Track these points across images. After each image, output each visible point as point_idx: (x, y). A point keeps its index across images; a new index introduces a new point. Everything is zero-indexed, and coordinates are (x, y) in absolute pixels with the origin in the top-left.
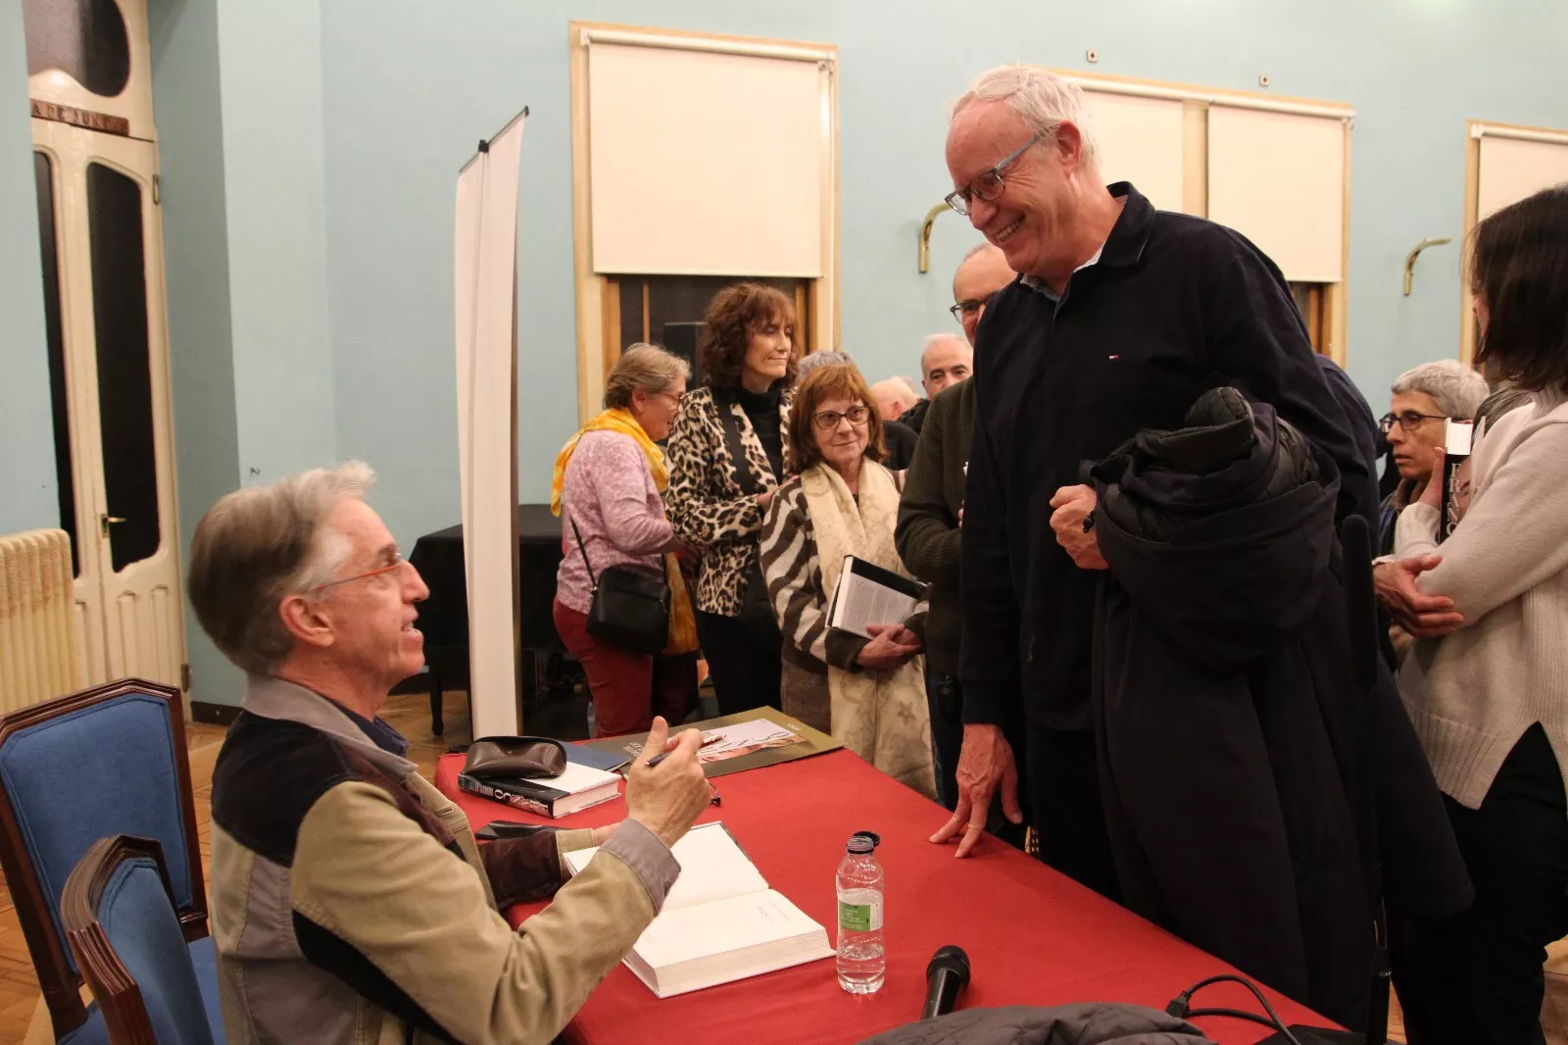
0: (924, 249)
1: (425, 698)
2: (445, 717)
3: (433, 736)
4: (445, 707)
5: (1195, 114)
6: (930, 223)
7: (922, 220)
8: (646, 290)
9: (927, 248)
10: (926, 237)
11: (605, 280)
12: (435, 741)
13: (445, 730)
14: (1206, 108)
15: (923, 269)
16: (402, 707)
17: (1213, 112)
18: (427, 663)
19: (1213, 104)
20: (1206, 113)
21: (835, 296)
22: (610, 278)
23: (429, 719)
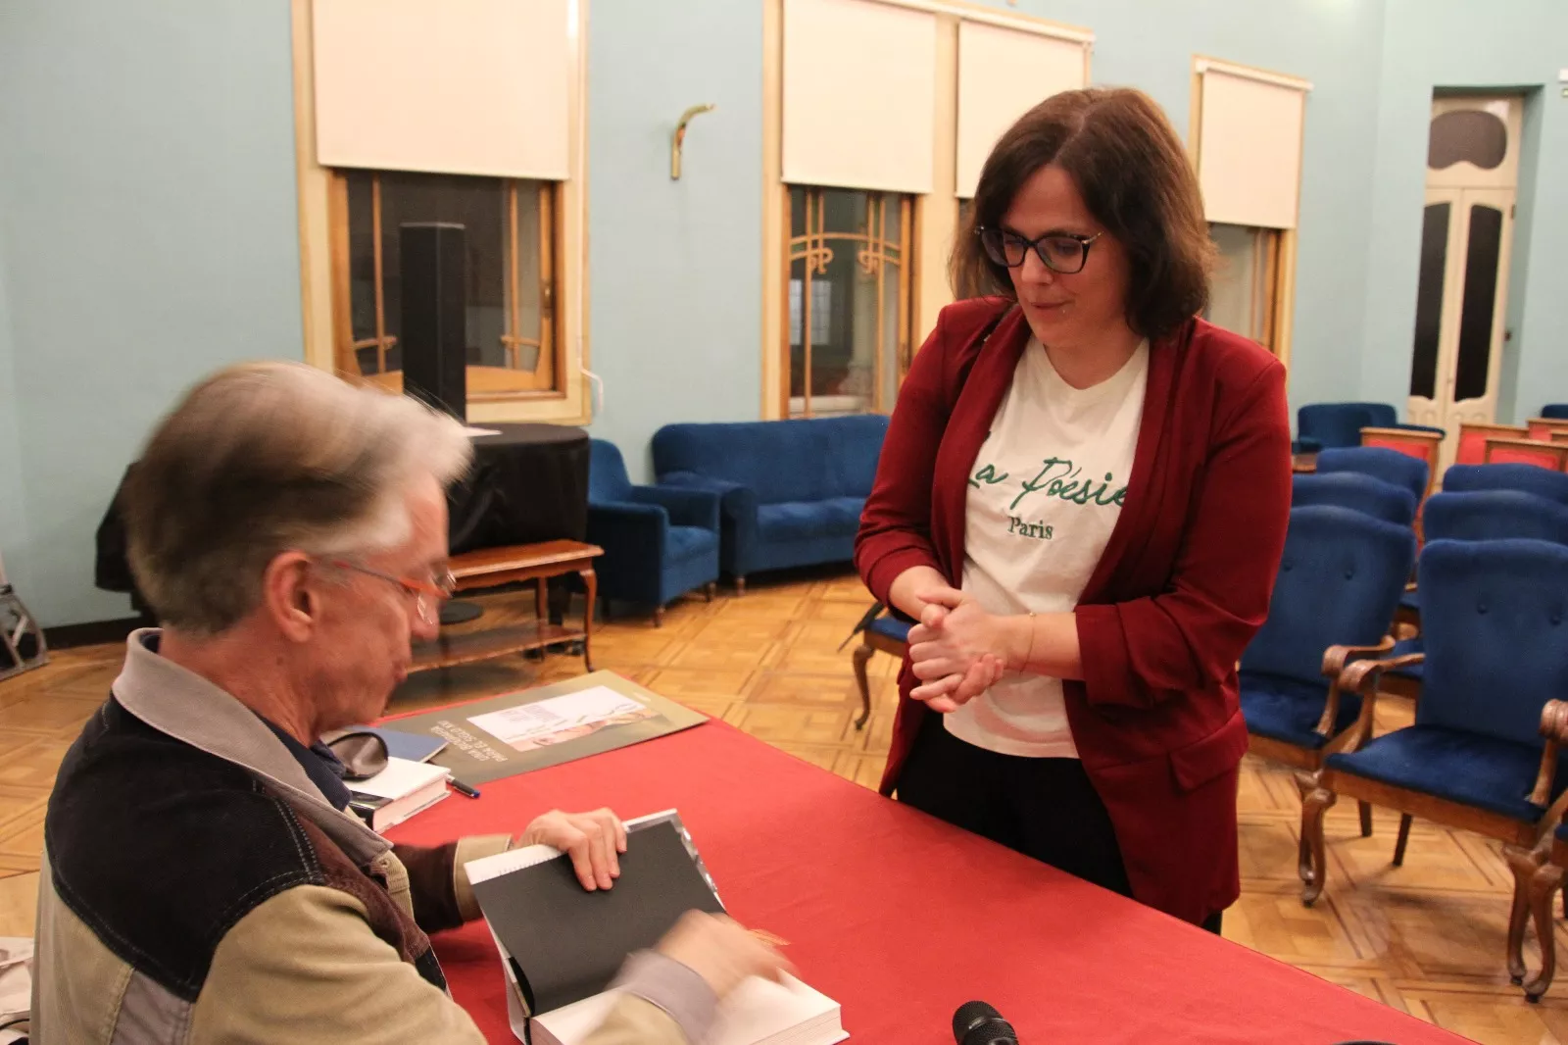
0: (676, 153)
5: (948, 28)
6: (683, 126)
7: (675, 123)
8: (376, 187)
9: (680, 153)
10: (679, 142)
11: (331, 174)
14: (957, 23)
15: (675, 175)
16: (104, 658)
17: (965, 28)
18: (134, 606)
19: (965, 19)
20: (957, 28)
21: (585, 201)
22: (337, 171)
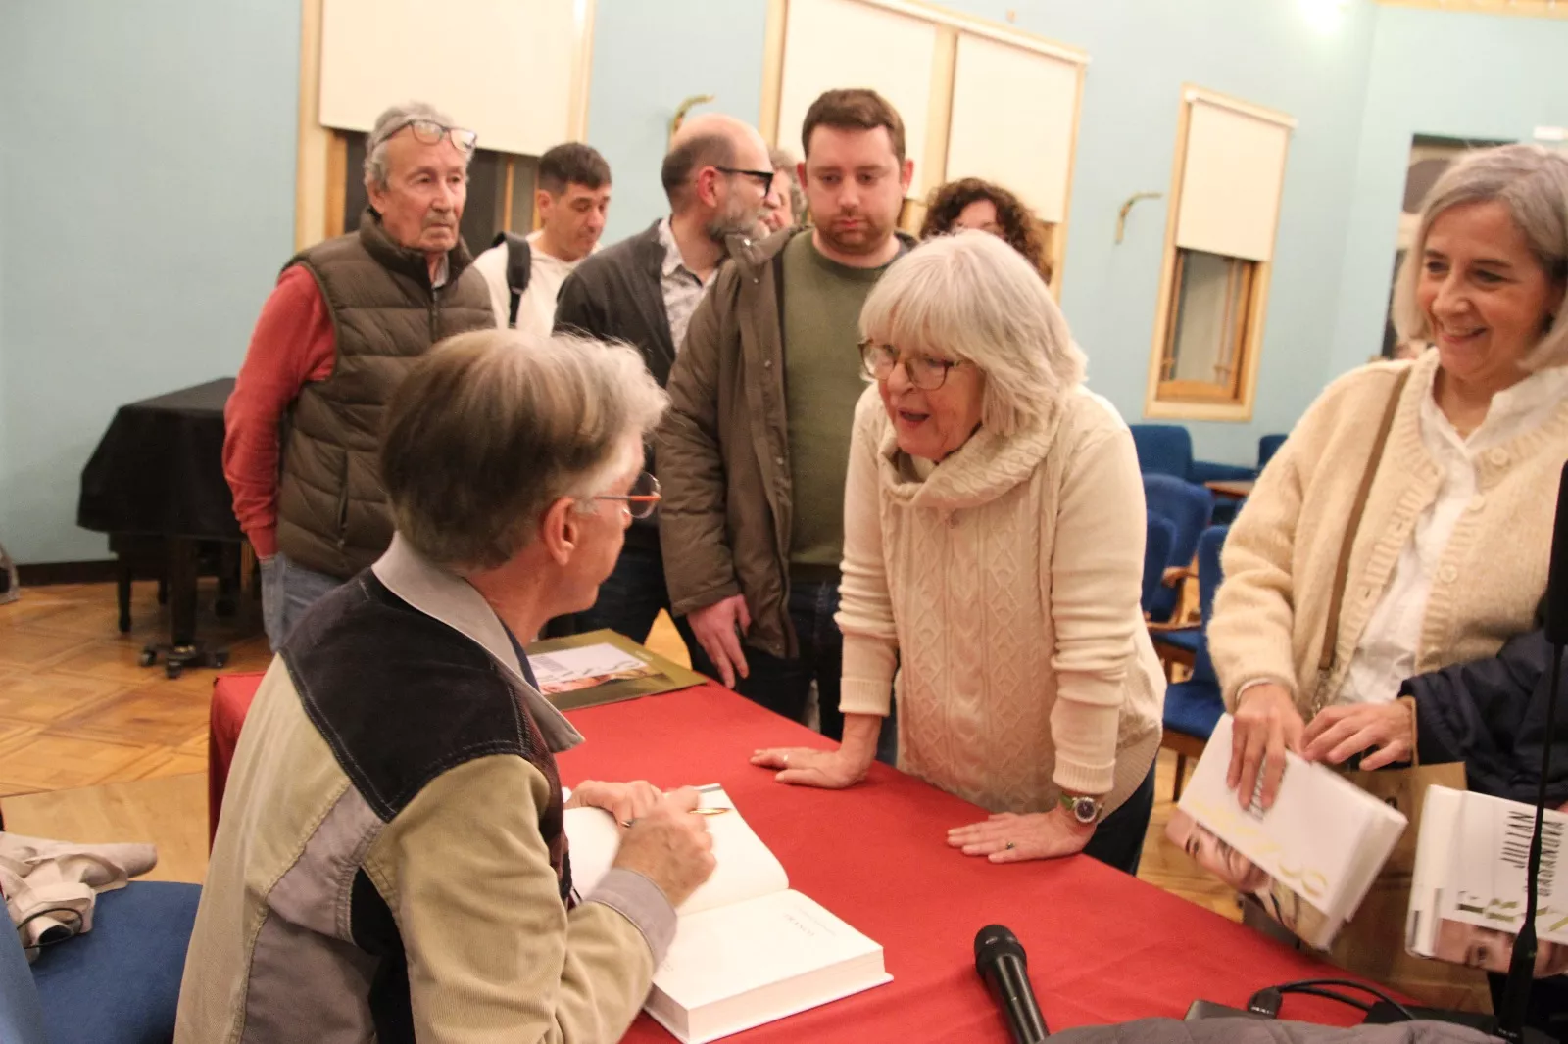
1: (111, 589)
2: (135, 612)
3: (118, 633)
4: (135, 600)
5: (947, 40)
7: (673, 110)
11: (332, 135)
12: (121, 638)
13: (135, 624)
14: (956, 34)
16: (74, 598)
17: (963, 41)
18: (113, 547)
19: (965, 31)
20: (956, 39)
22: (339, 133)
23: (114, 612)
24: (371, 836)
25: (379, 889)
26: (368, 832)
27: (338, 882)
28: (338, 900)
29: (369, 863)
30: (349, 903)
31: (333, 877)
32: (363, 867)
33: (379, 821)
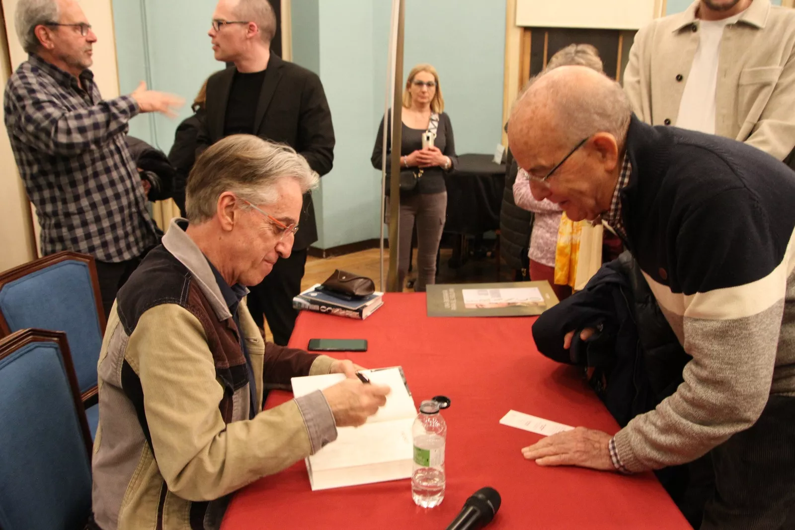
8: (546, 36)
11: (523, 30)
22: (526, 29)
24: (125, 343)
25: (134, 370)
26: (123, 341)
27: (116, 364)
28: (117, 373)
29: (127, 356)
30: (120, 375)
31: (113, 361)
32: (126, 358)
33: (126, 336)
